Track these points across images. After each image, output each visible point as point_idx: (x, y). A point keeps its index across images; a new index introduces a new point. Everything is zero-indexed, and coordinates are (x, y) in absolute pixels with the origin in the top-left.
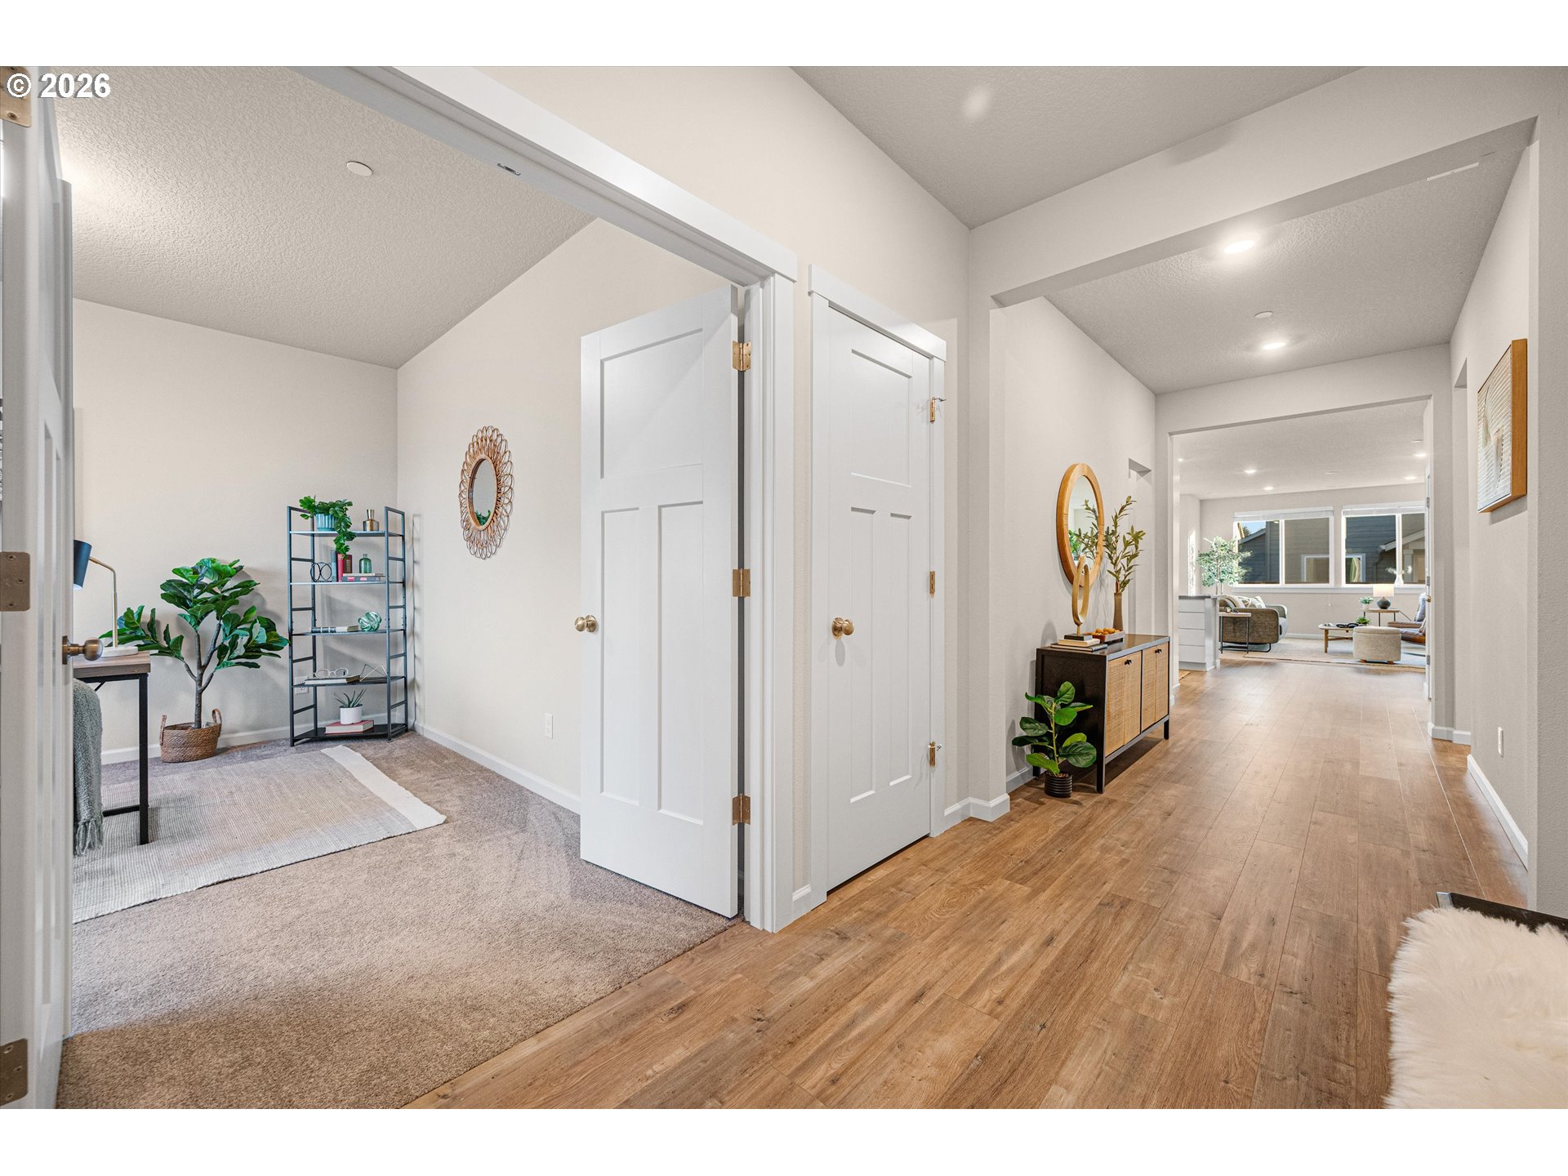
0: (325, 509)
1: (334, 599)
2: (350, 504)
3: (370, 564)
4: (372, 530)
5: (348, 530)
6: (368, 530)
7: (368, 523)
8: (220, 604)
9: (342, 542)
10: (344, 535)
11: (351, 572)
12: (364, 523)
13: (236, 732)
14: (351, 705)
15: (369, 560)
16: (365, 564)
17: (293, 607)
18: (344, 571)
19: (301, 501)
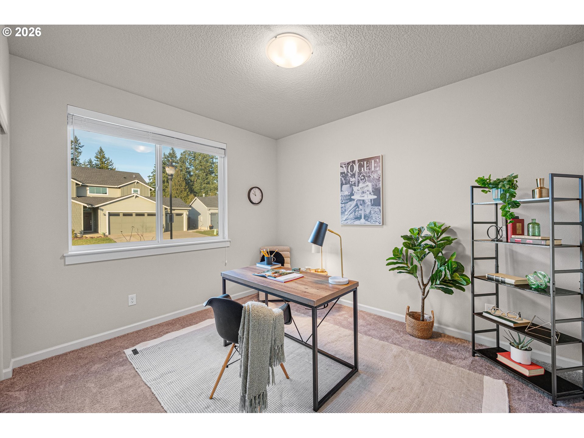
0: (496, 185)
1: (516, 252)
2: (516, 177)
3: (539, 228)
4: (541, 196)
5: (513, 199)
6: (537, 198)
7: (537, 191)
8: (436, 249)
9: (508, 210)
10: (509, 204)
11: (523, 234)
12: (533, 191)
13: (448, 326)
14: (520, 346)
15: (538, 225)
16: (533, 228)
17: (475, 257)
18: (514, 233)
19: (476, 181)
